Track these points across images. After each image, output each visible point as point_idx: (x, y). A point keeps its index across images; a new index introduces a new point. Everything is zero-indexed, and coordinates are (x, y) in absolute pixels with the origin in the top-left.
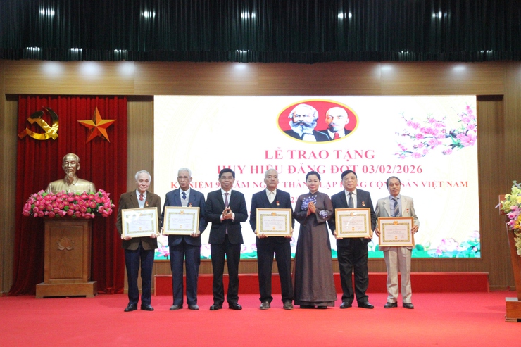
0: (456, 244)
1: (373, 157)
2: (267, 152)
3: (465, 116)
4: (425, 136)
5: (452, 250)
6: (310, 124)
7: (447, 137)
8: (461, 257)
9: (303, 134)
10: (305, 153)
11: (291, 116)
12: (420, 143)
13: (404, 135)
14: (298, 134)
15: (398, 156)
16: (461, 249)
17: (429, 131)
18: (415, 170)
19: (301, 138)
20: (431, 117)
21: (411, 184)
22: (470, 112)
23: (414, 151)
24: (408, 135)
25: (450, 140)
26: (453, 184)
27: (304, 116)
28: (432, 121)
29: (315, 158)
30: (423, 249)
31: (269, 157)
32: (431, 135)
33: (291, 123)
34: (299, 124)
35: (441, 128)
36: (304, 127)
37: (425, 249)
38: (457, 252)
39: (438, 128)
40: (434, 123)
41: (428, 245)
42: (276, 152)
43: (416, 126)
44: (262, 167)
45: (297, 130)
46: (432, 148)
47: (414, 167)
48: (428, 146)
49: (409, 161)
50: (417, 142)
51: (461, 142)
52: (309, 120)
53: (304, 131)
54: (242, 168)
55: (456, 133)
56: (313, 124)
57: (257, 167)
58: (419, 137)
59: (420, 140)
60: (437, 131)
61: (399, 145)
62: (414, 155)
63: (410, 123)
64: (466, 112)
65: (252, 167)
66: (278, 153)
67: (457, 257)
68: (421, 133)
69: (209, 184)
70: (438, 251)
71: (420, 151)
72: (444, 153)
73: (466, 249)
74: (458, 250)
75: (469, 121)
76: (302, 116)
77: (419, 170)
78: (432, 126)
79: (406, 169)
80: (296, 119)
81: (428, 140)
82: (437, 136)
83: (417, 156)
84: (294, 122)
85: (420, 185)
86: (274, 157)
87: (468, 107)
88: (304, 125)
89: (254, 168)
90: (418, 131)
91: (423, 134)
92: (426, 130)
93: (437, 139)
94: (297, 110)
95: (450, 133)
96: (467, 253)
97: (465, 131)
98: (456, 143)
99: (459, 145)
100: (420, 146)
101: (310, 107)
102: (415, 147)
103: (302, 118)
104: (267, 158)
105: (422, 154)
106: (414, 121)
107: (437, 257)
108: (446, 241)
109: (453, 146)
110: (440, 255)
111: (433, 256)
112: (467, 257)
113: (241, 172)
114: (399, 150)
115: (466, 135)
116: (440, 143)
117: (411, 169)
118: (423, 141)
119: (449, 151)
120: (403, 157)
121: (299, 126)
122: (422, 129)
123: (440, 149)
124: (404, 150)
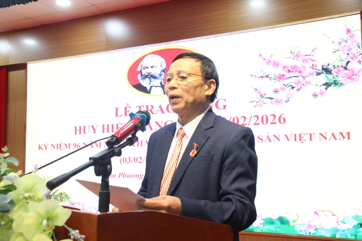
0: (335, 219)
1: (225, 107)
2: (117, 109)
3: (344, 43)
4: (288, 75)
5: (330, 228)
6: (158, 76)
7: (318, 74)
8: (343, 237)
9: (151, 87)
10: (152, 107)
11: (139, 69)
12: (282, 86)
13: (262, 77)
14: (146, 88)
15: (255, 104)
16: (342, 227)
17: (295, 68)
18: (277, 120)
19: (149, 92)
20: (296, 51)
21: (272, 138)
22: (352, 36)
23: (275, 96)
24: (267, 76)
25: (324, 78)
26: (329, 136)
27: (152, 67)
28: (298, 55)
29: (163, 112)
30: (288, 222)
31: (118, 115)
32: (297, 74)
33: (139, 76)
34: (146, 77)
35: (310, 63)
36: (152, 79)
37: (291, 223)
38: (338, 230)
39: (305, 64)
40: (300, 58)
41: (295, 218)
42: (126, 108)
43: (276, 64)
44: (113, 125)
45: (145, 83)
46: (298, 90)
47: (275, 116)
48: (293, 88)
49: (268, 109)
50: (279, 84)
51: (339, 79)
52: (156, 71)
53: (152, 84)
54: (95, 128)
55: (331, 67)
56: (160, 75)
57: (108, 126)
58: (281, 77)
59: (283, 82)
60: (304, 68)
61: (256, 90)
62: (274, 101)
63: (269, 62)
64: (345, 37)
65: (103, 126)
66: (128, 109)
67: (338, 236)
68: (282, 73)
69: (68, 145)
70: (310, 226)
71: (282, 95)
72: (315, 95)
73: (351, 226)
74: (339, 227)
75: (350, 50)
76: (150, 68)
77: (282, 120)
78: (298, 63)
79: (265, 120)
80: (144, 72)
81: (292, 81)
82: (304, 75)
83: (278, 102)
84: (142, 75)
85: (283, 138)
86: (124, 114)
87: (348, 31)
88: (152, 77)
89: (106, 127)
90: (279, 71)
91: (286, 74)
92: (290, 68)
93: (304, 78)
94: (144, 63)
95: (323, 69)
96: (353, 232)
97: (344, 63)
98: (332, 81)
99: (335, 83)
100: (283, 89)
101: (157, 56)
102: (276, 91)
103: (150, 70)
104: (117, 116)
105: (285, 99)
106: (274, 59)
107: (308, 234)
108: (319, 213)
109: (327, 85)
110: (313, 233)
111: (303, 233)
112: (353, 238)
113: (95, 132)
114: (256, 96)
115: (346, 68)
116: (308, 83)
117: (271, 119)
118: (286, 82)
119: (322, 93)
120: (260, 105)
121: (147, 79)
122: (284, 67)
123: (308, 90)
124: (262, 96)
